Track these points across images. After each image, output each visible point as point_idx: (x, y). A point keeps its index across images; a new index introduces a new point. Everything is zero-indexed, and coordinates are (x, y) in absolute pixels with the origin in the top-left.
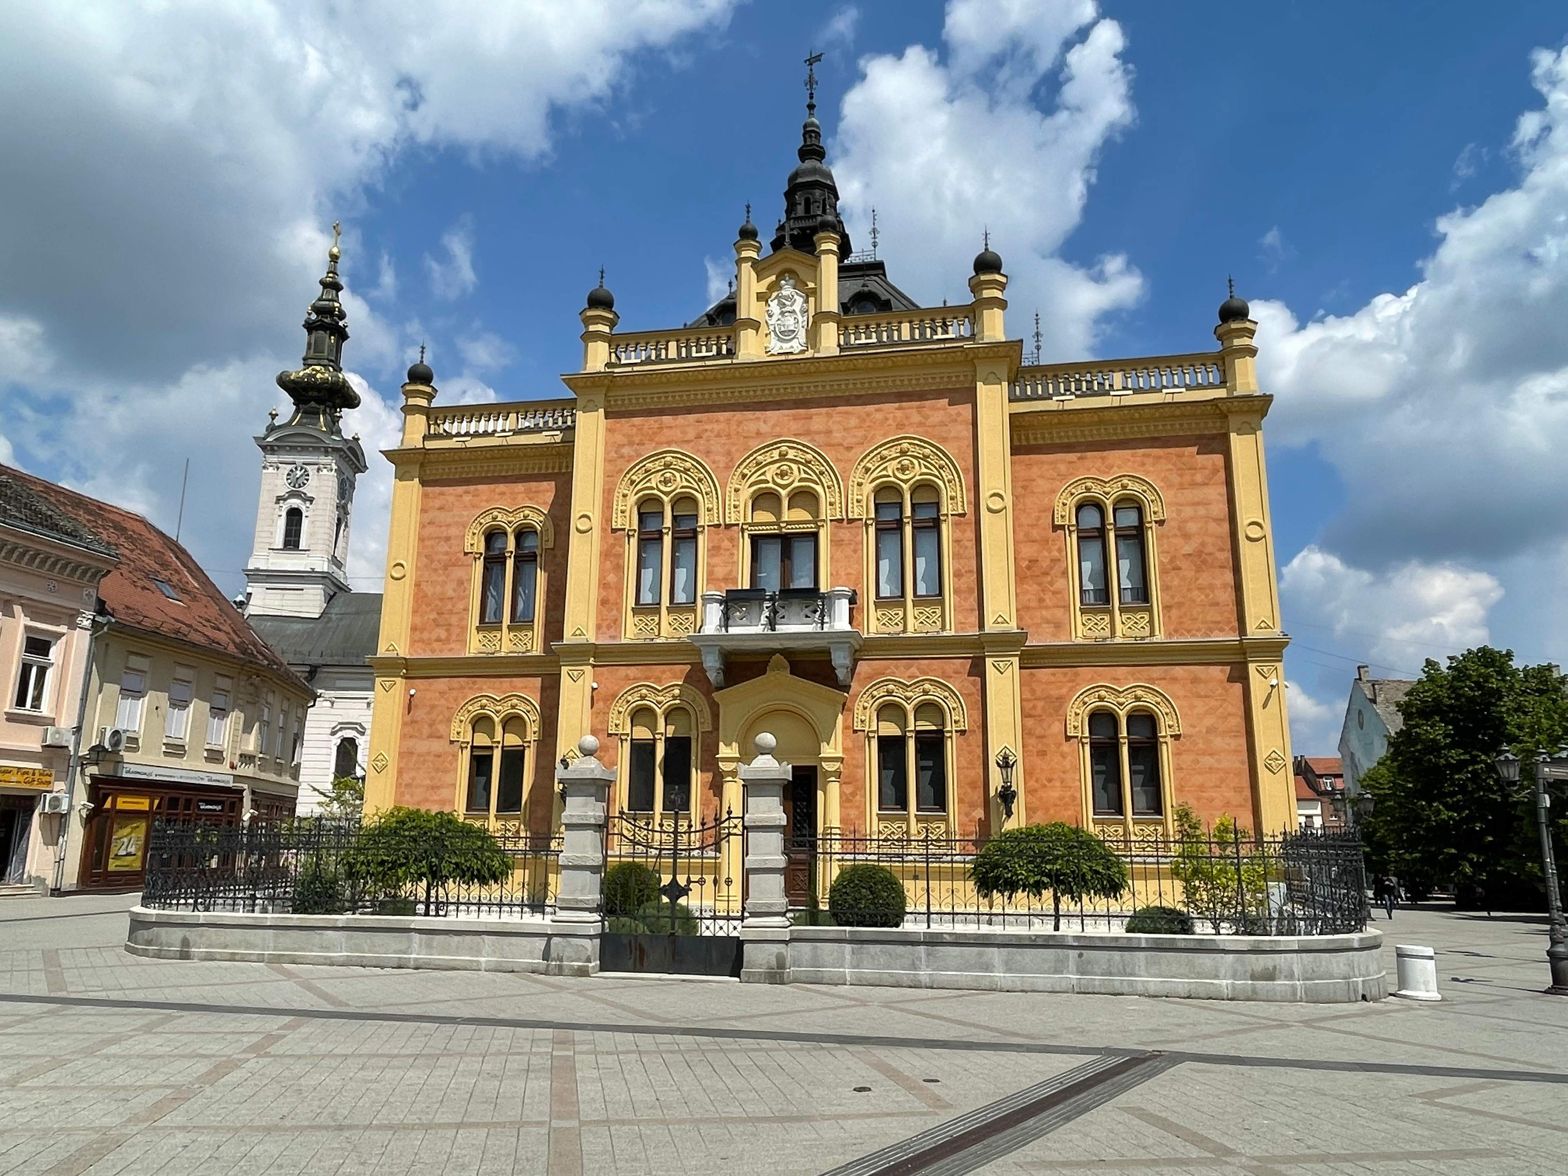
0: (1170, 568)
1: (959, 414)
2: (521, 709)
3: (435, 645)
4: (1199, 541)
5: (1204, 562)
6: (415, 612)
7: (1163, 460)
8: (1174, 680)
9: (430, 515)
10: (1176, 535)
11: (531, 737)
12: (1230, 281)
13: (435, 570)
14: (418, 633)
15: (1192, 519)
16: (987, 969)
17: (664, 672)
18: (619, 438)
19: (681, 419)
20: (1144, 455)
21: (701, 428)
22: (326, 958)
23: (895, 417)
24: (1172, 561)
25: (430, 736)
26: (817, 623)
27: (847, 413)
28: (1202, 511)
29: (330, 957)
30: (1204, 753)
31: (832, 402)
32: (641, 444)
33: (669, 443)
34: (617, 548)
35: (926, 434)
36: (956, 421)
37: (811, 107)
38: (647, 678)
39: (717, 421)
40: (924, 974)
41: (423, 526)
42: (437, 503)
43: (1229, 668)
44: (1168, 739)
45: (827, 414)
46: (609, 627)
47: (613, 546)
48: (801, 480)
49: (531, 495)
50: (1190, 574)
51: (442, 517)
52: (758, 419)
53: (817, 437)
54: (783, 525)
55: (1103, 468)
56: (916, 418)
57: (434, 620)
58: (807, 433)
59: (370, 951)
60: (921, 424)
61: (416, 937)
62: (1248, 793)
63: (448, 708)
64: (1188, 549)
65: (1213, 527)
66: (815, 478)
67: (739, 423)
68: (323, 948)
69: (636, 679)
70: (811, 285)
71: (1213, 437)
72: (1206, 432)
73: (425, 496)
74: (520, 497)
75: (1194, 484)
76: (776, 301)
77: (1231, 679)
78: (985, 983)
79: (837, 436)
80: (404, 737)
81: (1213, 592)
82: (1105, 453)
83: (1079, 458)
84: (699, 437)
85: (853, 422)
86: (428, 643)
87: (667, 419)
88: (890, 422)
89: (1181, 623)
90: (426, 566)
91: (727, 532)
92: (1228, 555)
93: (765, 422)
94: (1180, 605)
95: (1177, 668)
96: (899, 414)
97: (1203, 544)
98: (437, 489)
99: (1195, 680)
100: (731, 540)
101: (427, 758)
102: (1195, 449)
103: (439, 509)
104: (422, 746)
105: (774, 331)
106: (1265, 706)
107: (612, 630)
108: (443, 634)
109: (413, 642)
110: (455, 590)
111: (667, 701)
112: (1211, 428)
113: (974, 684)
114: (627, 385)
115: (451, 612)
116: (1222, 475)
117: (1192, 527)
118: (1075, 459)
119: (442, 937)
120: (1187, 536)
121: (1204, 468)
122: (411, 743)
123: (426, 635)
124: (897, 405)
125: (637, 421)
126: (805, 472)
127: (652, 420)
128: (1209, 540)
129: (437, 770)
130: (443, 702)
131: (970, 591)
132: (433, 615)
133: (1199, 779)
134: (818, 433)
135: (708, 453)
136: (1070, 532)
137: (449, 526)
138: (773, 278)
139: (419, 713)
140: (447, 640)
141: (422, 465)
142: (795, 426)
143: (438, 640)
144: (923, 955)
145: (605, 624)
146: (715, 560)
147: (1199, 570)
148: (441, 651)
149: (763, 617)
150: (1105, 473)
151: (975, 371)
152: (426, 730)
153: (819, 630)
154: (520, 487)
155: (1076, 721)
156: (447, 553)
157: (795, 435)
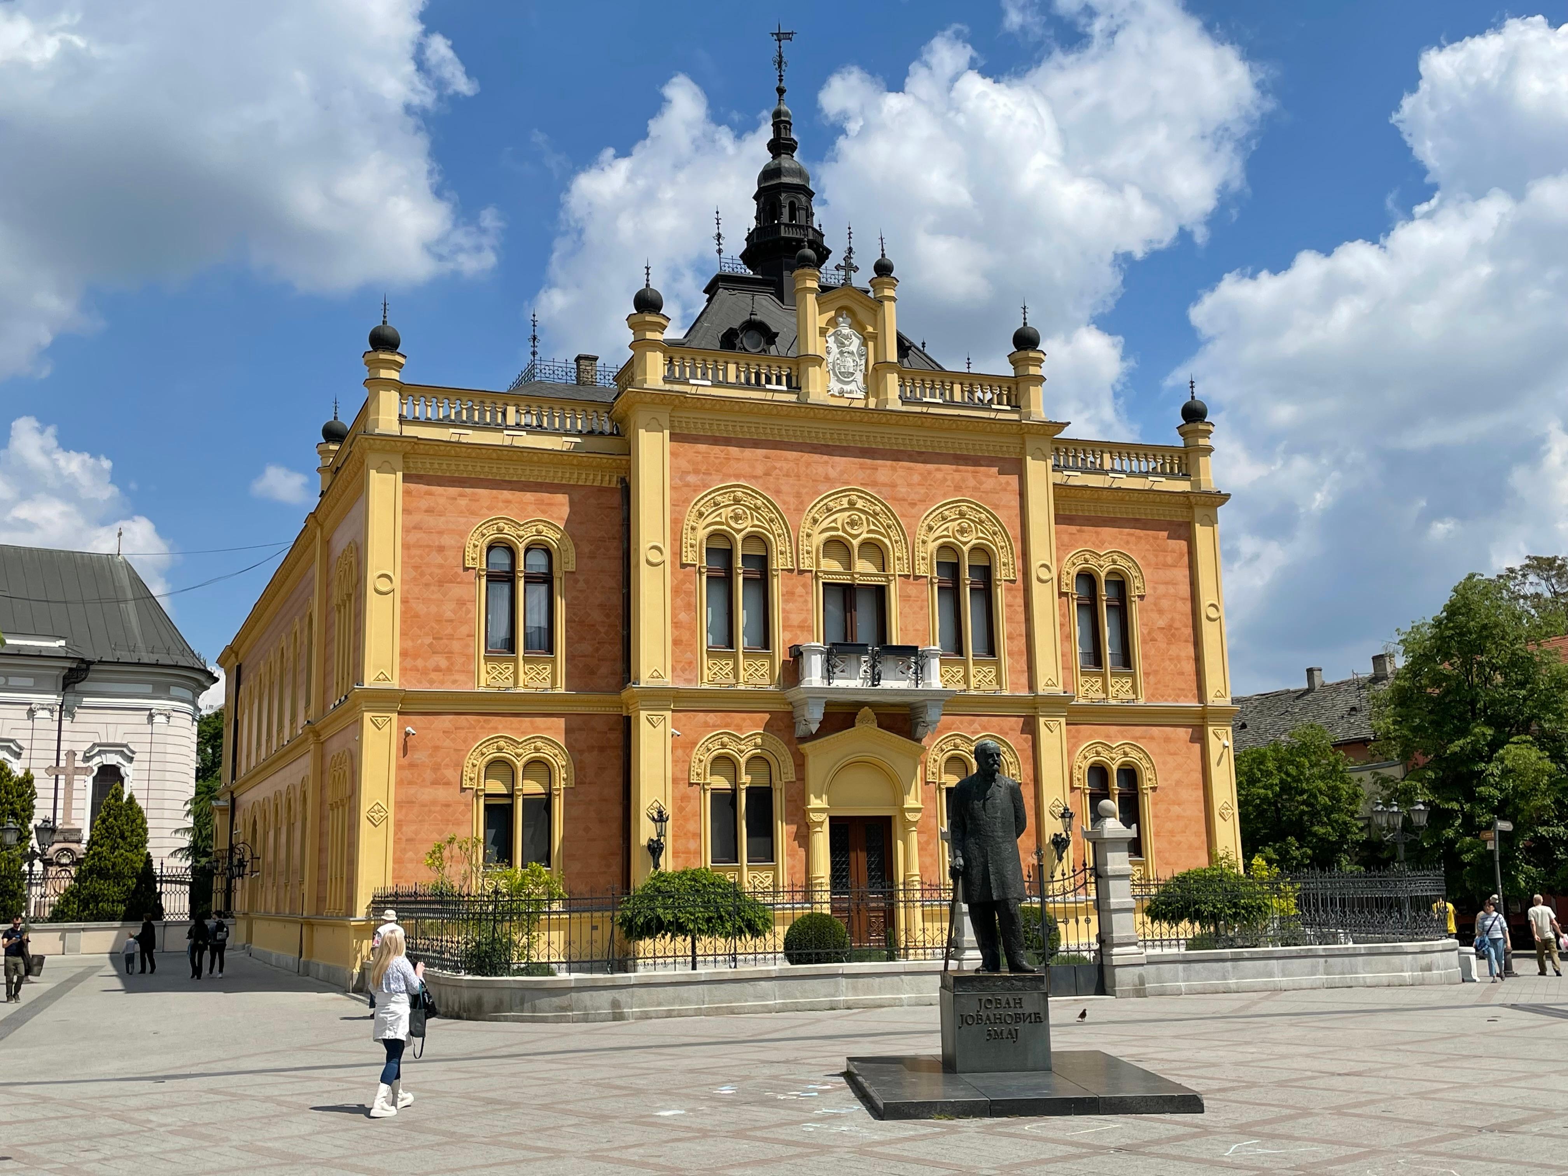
0: (1149, 639)
1: (1008, 483)
2: (548, 752)
3: (434, 676)
4: (1170, 616)
5: (1173, 635)
6: (403, 634)
7: (1143, 541)
8: (1152, 738)
9: (416, 518)
10: (1152, 610)
11: (560, 785)
12: (1192, 382)
13: (427, 585)
14: (409, 659)
15: (1164, 596)
16: (1270, 976)
17: (744, 719)
18: (683, 464)
19: (748, 453)
20: (1129, 534)
21: (769, 464)
22: (763, 1006)
23: (953, 479)
24: (1149, 633)
25: (435, 783)
26: (911, 679)
27: (910, 468)
28: (1172, 590)
29: (767, 1005)
30: (1174, 803)
31: (896, 455)
32: (708, 474)
33: (737, 476)
34: (688, 585)
35: (980, 498)
36: (1005, 490)
37: (781, 91)
38: (727, 726)
39: (786, 459)
40: (1232, 982)
41: (406, 530)
42: (424, 504)
43: (1190, 730)
44: (1149, 791)
45: (891, 466)
46: (683, 670)
47: (683, 582)
48: (869, 532)
49: (544, 507)
50: (1164, 646)
51: (431, 521)
52: (826, 462)
53: (884, 490)
54: (856, 576)
55: (1097, 542)
56: (972, 482)
57: (430, 645)
58: (874, 484)
59: (802, 997)
60: (975, 489)
61: (843, 981)
62: (1204, 837)
63: (455, 750)
64: (1161, 623)
65: (1179, 604)
66: (883, 531)
67: (808, 465)
68: (757, 997)
69: (715, 726)
70: (870, 329)
71: (1180, 525)
72: (1175, 519)
73: (407, 493)
74: (530, 508)
75: (1166, 566)
76: (833, 337)
77: (1192, 740)
78: (1271, 986)
79: (902, 490)
80: (400, 783)
81: (1179, 662)
82: (1099, 529)
83: (1078, 531)
84: (767, 474)
85: (916, 478)
86: (425, 672)
87: (734, 451)
88: (949, 483)
89: (1157, 689)
90: (415, 579)
91: (800, 578)
92: (1190, 631)
93: (832, 466)
94: (1156, 672)
95: (1154, 728)
96: (957, 476)
97: (1172, 619)
98: (423, 488)
99: (1167, 740)
100: (804, 586)
101: (433, 808)
102: (1165, 534)
103: (426, 511)
104: (427, 794)
105: (834, 370)
106: (1218, 764)
107: (687, 672)
108: (443, 663)
109: (404, 670)
110: (454, 612)
111: (750, 750)
112: (1180, 516)
113: (1025, 740)
114: (696, 408)
115: (451, 637)
116: (1186, 558)
117: (1165, 604)
118: (1075, 531)
119: (866, 980)
120: (1161, 612)
121: (1173, 551)
122: (412, 790)
123: (420, 663)
124: (954, 467)
125: (702, 447)
126: (874, 524)
127: (717, 449)
128: (1177, 616)
129: (447, 821)
130: (447, 743)
131: (1020, 653)
132: (428, 640)
133: (1169, 825)
134: (884, 485)
135: (778, 492)
136: (1073, 599)
137: (441, 533)
138: (833, 313)
139: (419, 756)
140: (449, 670)
141: (405, 456)
142: (861, 474)
143: (437, 669)
144: (1230, 969)
145: (679, 666)
146: (790, 606)
147: (1169, 643)
148: (442, 683)
149: (861, 671)
150: (1098, 547)
151: (1024, 443)
152: (428, 775)
153: (914, 688)
154: (529, 496)
155: (1079, 773)
156: (441, 566)
157: (862, 484)
